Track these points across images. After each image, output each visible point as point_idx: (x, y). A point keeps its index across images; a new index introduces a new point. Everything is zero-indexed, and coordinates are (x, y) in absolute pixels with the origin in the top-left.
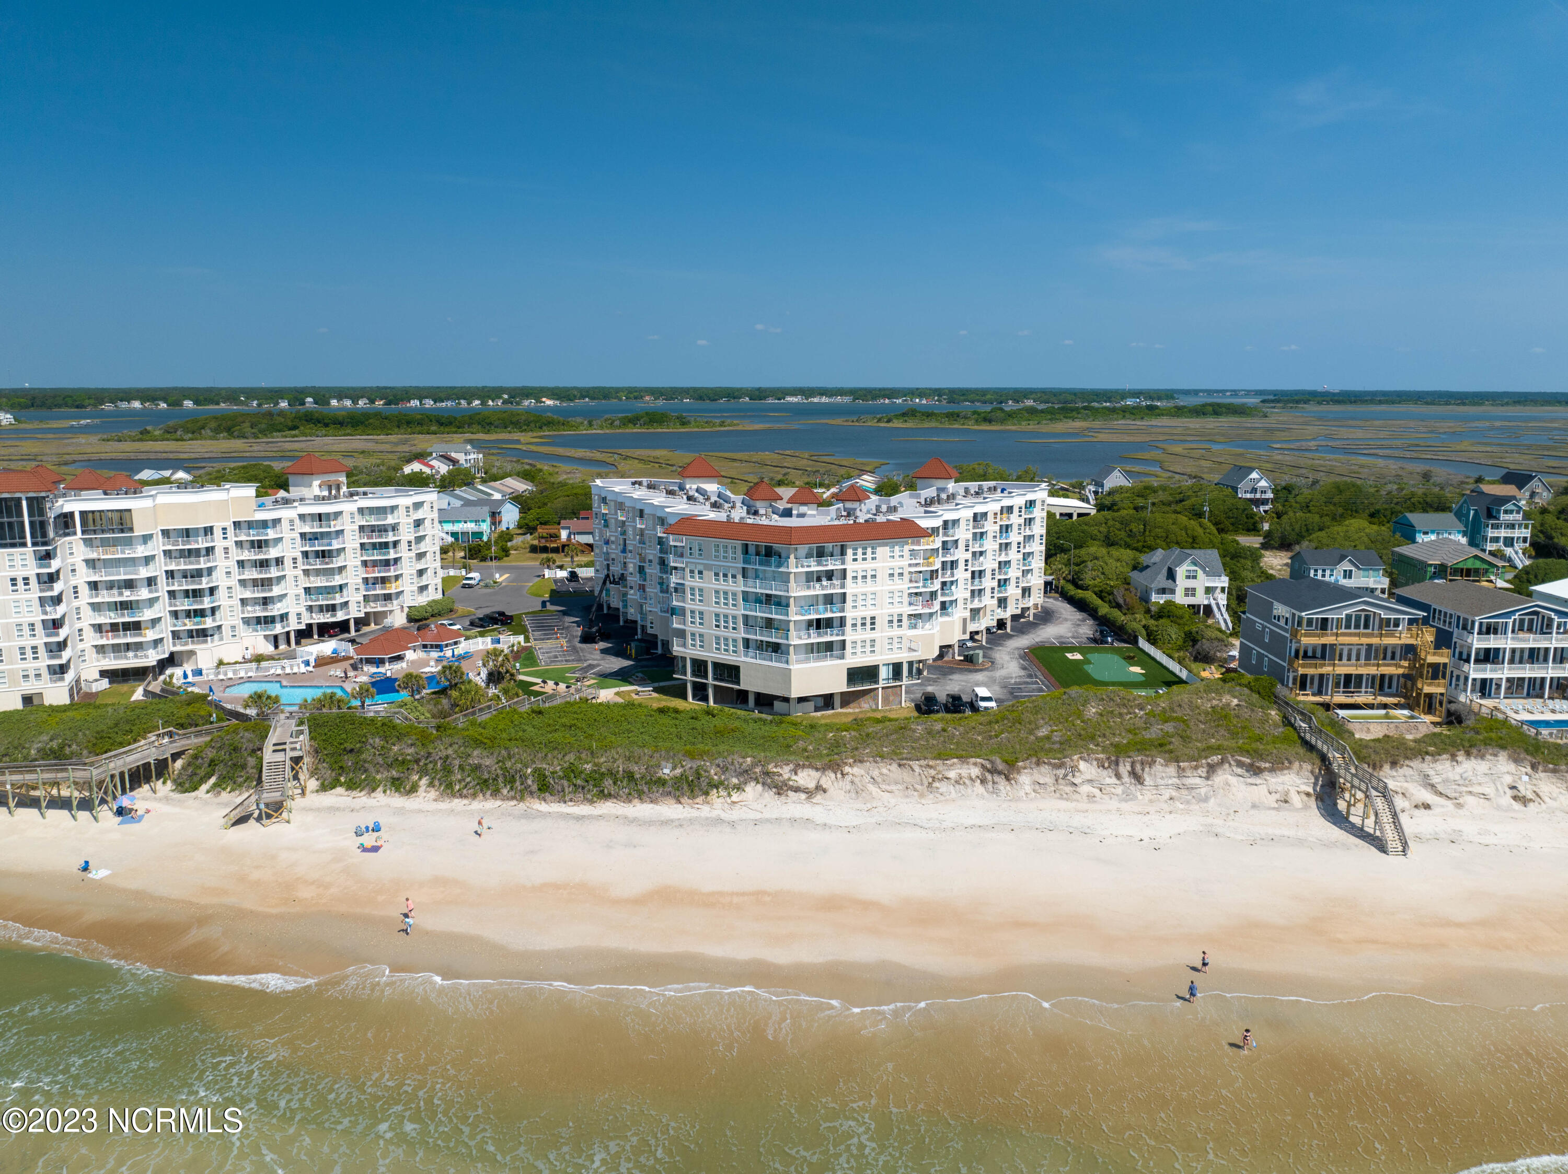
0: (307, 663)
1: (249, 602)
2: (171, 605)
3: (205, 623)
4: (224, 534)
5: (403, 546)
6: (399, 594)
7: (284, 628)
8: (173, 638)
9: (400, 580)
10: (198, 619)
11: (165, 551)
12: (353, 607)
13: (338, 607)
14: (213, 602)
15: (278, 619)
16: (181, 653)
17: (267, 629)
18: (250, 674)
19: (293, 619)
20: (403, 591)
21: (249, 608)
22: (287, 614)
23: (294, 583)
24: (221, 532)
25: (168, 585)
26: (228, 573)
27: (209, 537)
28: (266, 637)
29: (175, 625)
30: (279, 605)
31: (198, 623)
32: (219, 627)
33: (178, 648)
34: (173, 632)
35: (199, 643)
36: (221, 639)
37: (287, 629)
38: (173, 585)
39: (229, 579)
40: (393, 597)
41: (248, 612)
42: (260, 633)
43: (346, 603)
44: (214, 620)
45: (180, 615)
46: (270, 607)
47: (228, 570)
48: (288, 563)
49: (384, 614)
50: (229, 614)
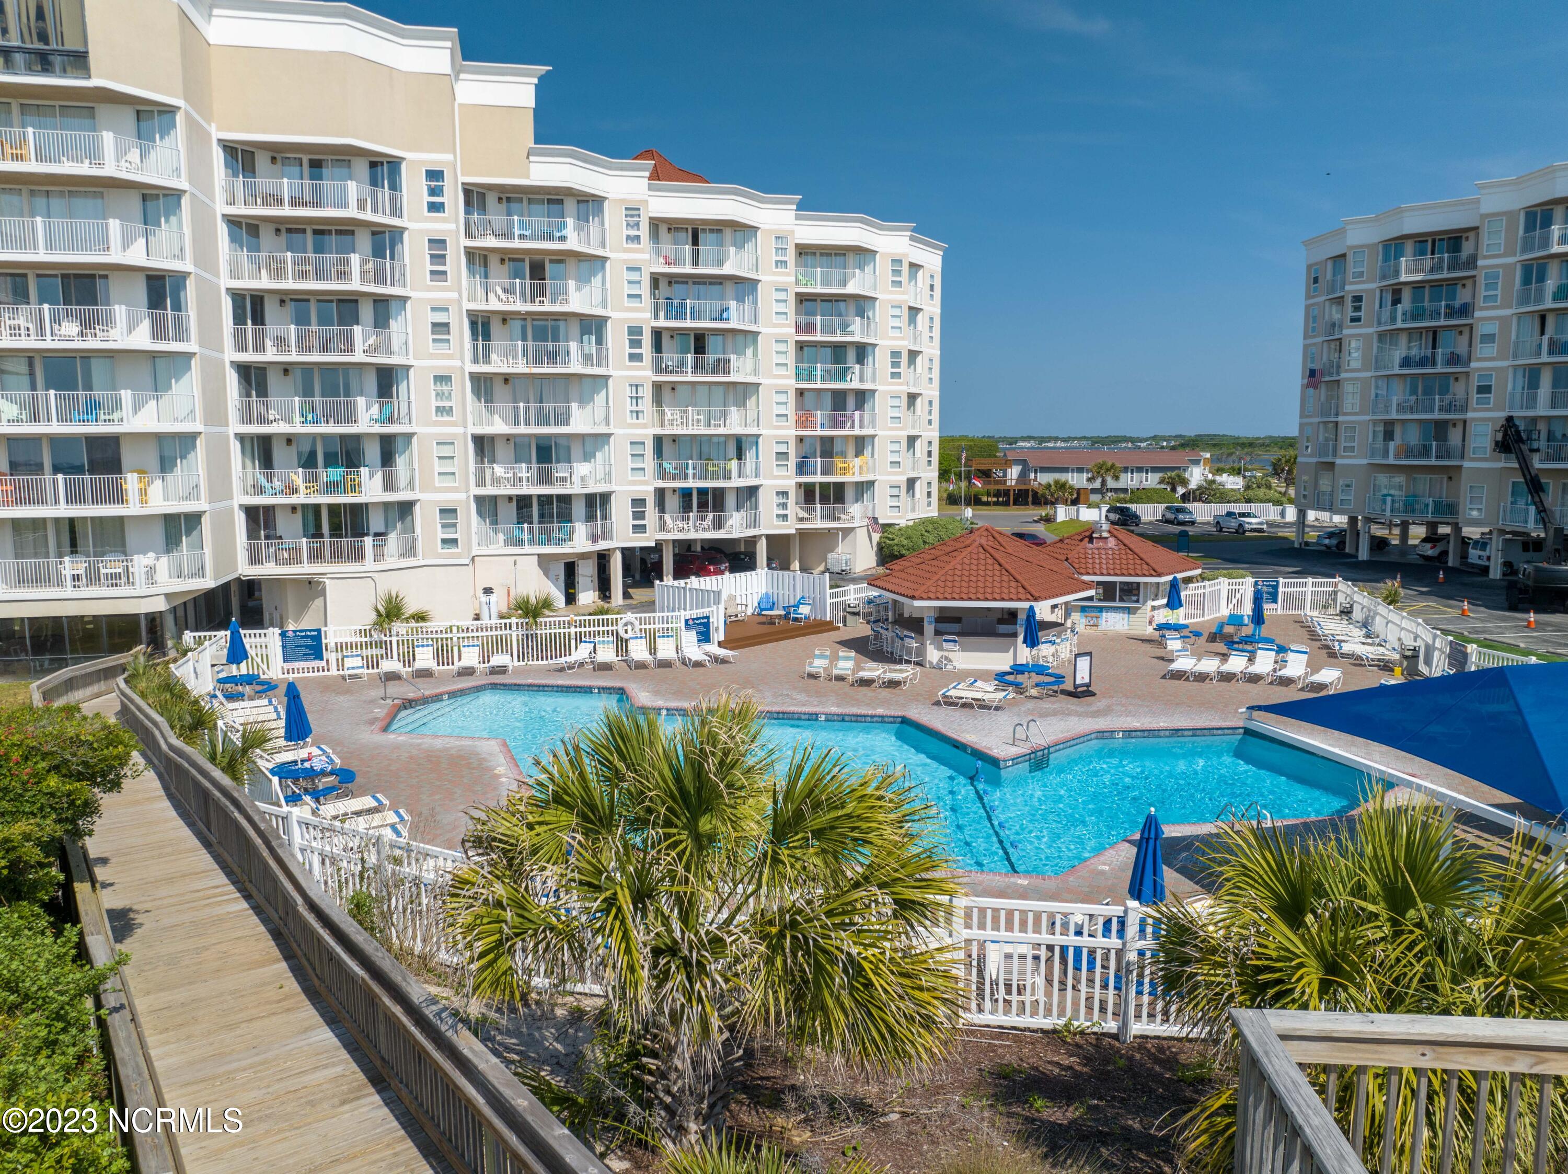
0: (703, 630)
1: (501, 450)
2: (247, 418)
3: (355, 488)
4: (433, 192)
5: (880, 361)
6: (864, 488)
7: (594, 538)
8: (252, 534)
9: (868, 451)
10: (336, 473)
11: (233, 222)
12: (767, 503)
13: (730, 501)
14: (391, 420)
15: (579, 509)
16: (278, 583)
17: (549, 541)
18: (498, 660)
19: (620, 512)
20: (872, 483)
21: (499, 470)
22: (605, 498)
23: (629, 406)
24: (423, 184)
25: (241, 347)
26: (441, 328)
27: (385, 193)
28: (544, 561)
29: (260, 490)
30: (582, 469)
31: (332, 487)
32: (405, 509)
33: (268, 569)
34: (251, 512)
35: (337, 556)
36: (410, 550)
37: (602, 545)
38: (259, 347)
39: (442, 349)
40: (849, 494)
41: (496, 481)
42: (527, 549)
43: (752, 491)
44: (389, 485)
45: (279, 452)
46: (560, 471)
47: (441, 318)
48: (617, 339)
49: (828, 538)
50: (438, 467)
